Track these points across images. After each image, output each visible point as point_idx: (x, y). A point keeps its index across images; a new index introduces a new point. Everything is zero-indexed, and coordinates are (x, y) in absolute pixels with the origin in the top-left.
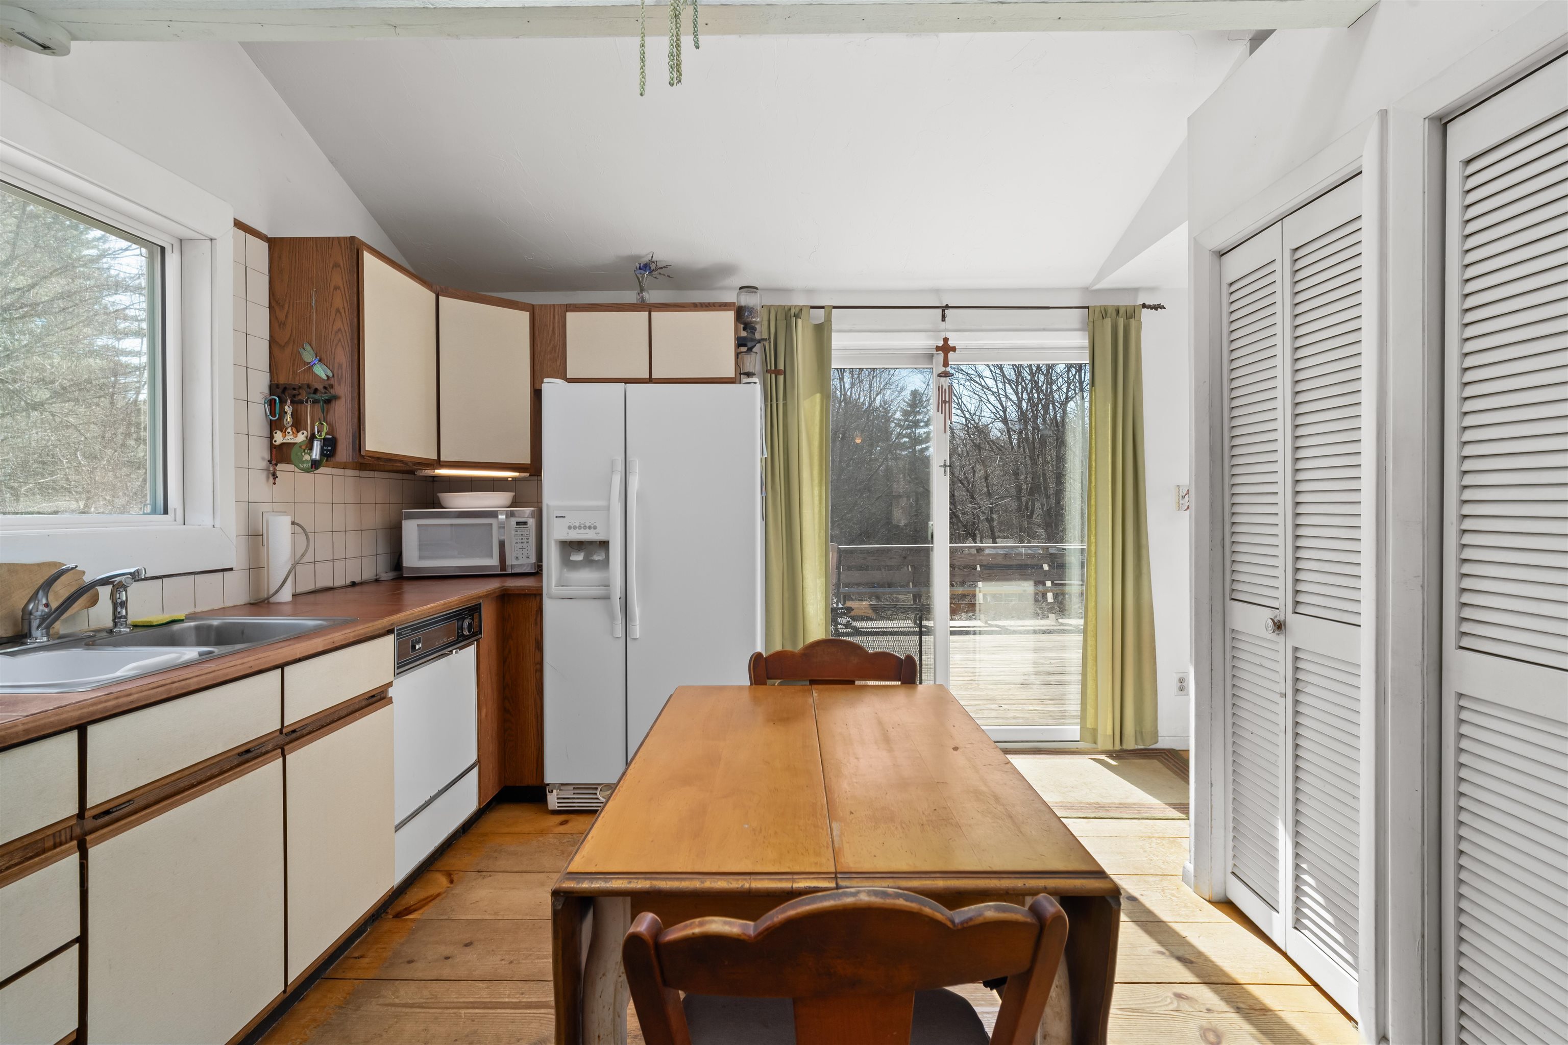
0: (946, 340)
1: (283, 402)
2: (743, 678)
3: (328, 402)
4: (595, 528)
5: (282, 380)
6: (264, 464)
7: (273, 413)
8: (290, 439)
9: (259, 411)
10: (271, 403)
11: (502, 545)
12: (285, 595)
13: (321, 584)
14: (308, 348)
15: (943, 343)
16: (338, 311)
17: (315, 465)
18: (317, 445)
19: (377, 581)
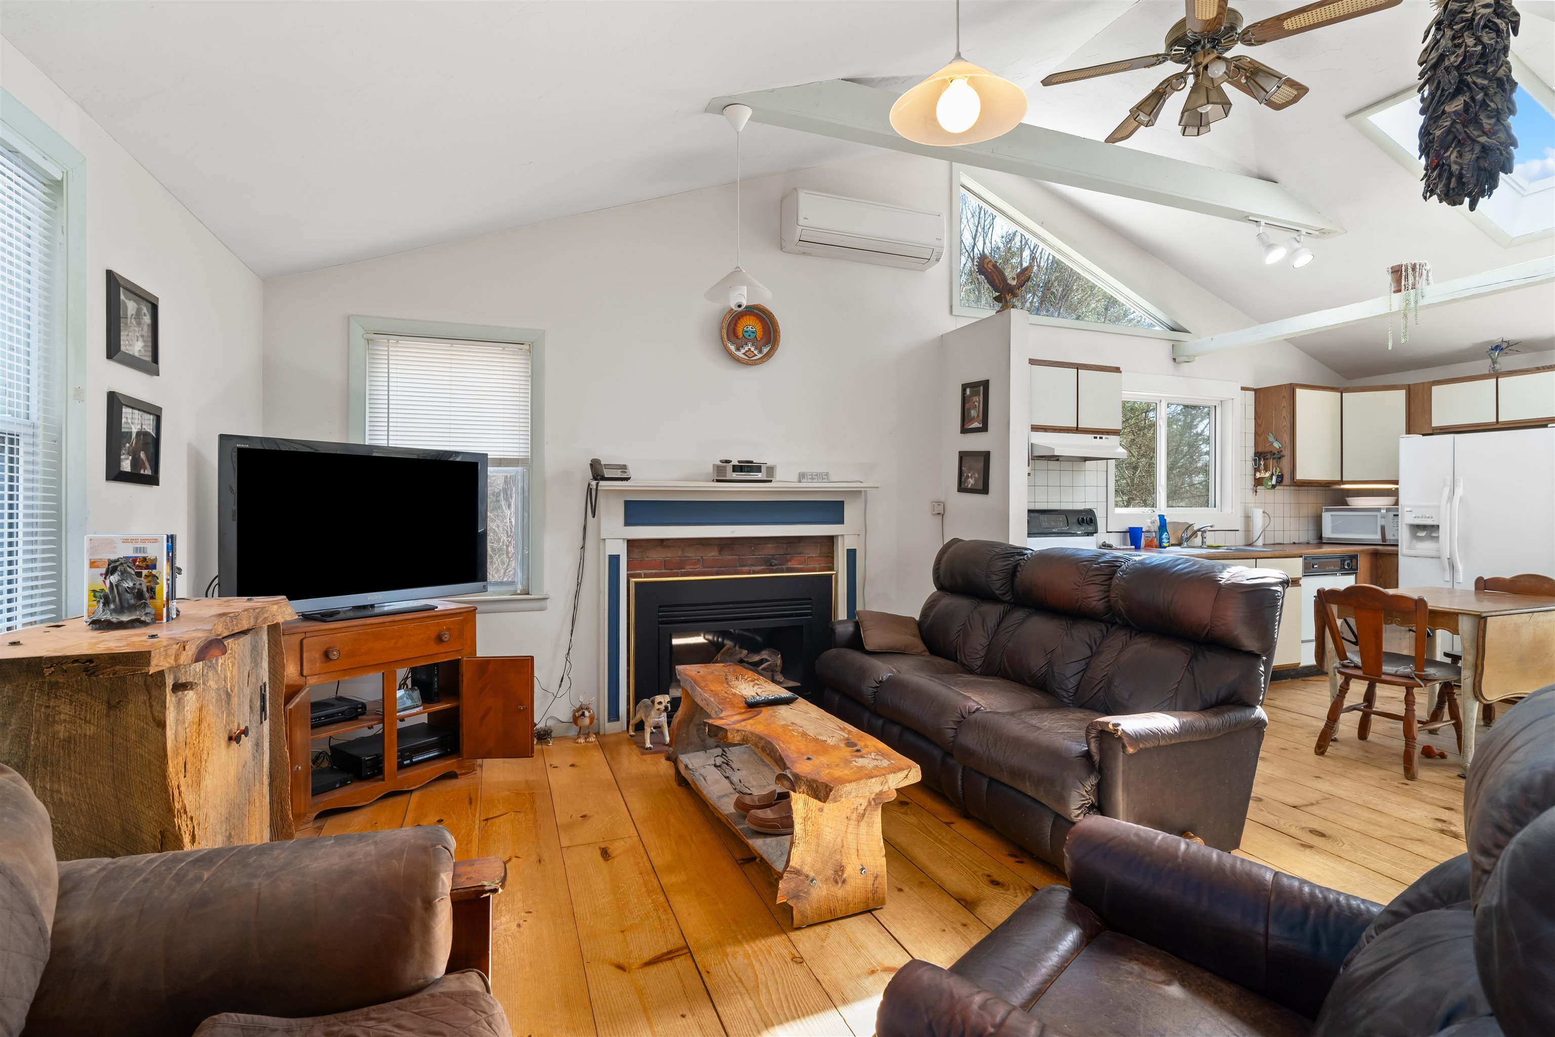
1: (1260, 459)
2: (1472, 588)
3: (1280, 458)
4: (1432, 518)
5: (1260, 450)
6: (1252, 487)
7: (1256, 465)
8: (1263, 475)
9: (1250, 465)
10: (1255, 460)
11: (1383, 527)
12: (1260, 542)
13: (1276, 542)
14: (1271, 434)
16: (1284, 417)
17: (1274, 487)
18: (1274, 478)
19: (1308, 543)
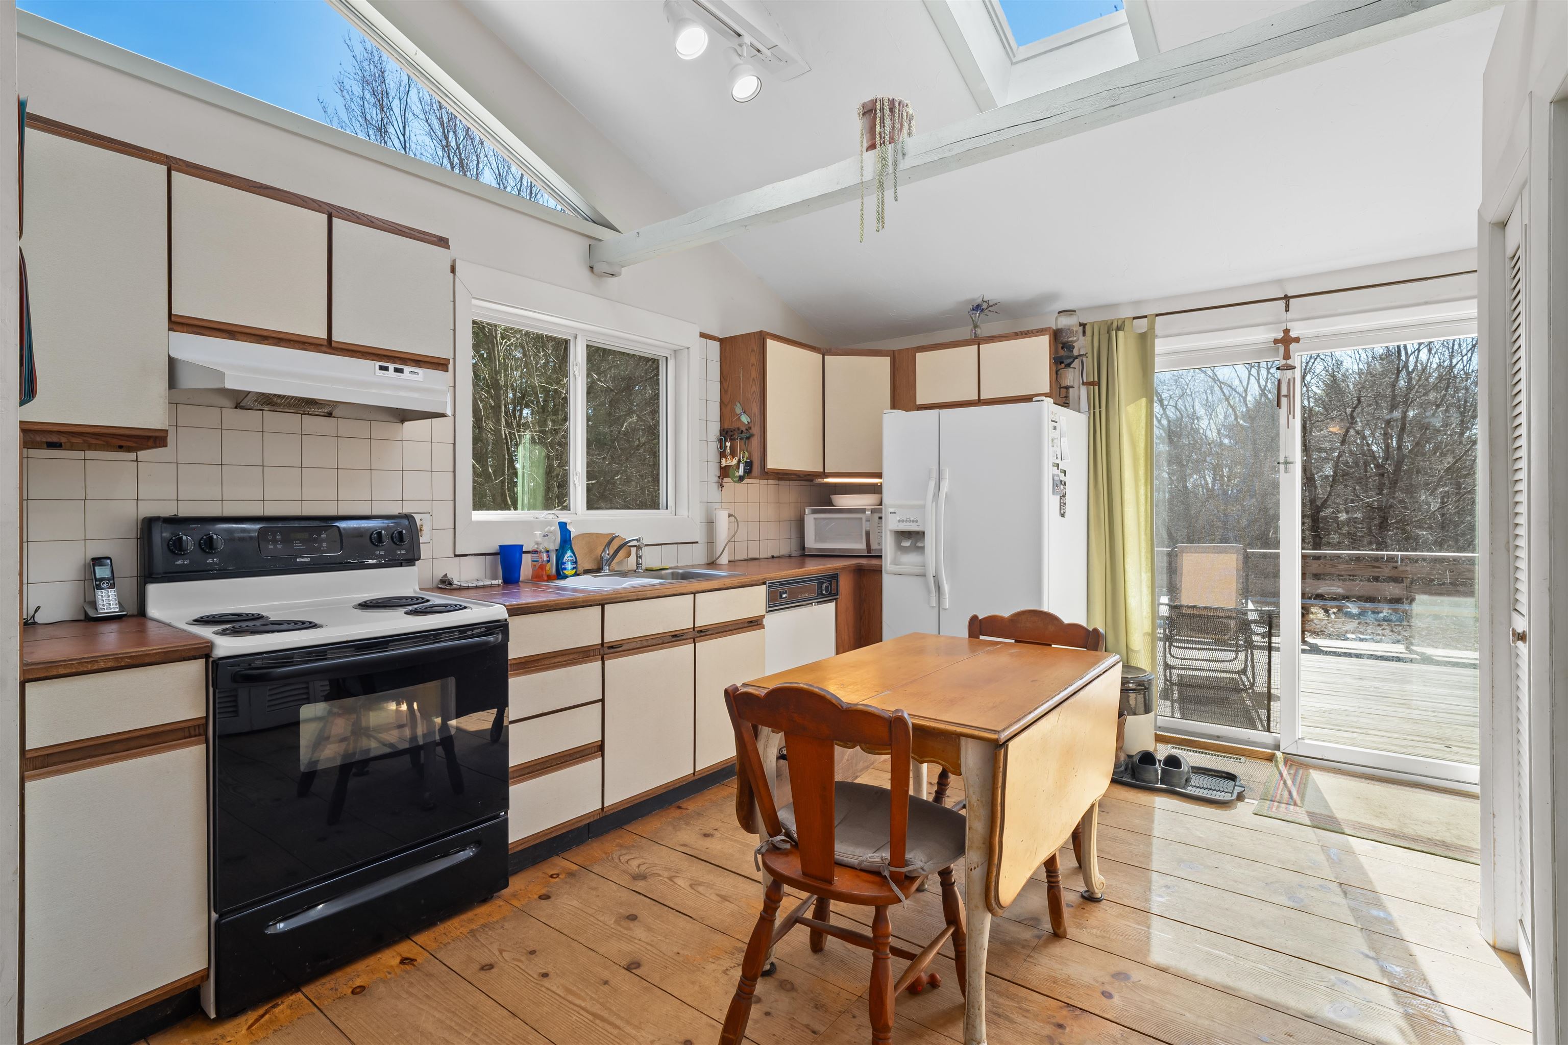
0: (1287, 331)
1: (726, 441)
3: (748, 438)
4: (917, 521)
5: (726, 427)
6: (716, 479)
7: (721, 448)
8: (729, 463)
9: (714, 446)
10: (720, 440)
11: (868, 534)
12: (724, 560)
13: (750, 556)
14: (738, 404)
15: (1283, 334)
16: (754, 379)
17: (741, 479)
18: (742, 466)
19: (790, 556)
